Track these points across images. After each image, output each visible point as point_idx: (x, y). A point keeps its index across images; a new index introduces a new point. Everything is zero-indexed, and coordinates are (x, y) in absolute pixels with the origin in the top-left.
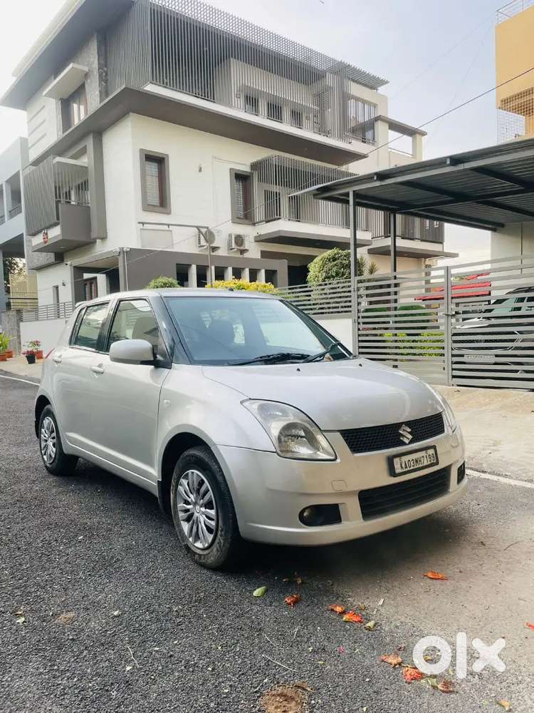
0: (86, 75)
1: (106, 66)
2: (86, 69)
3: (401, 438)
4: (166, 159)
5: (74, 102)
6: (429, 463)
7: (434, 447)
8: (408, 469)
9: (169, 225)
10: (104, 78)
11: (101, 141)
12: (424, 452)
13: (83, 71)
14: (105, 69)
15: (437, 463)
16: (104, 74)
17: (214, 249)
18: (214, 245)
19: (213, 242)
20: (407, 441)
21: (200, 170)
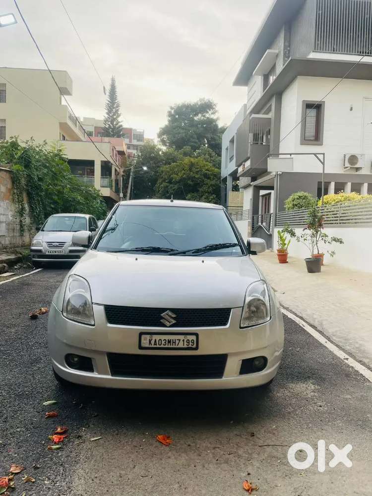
0: (277, 56)
1: (289, 46)
2: (277, 51)
3: (161, 321)
4: (322, 105)
5: (271, 75)
6: (185, 346)
7: (197, 335)
8: (158, 346)
9: (291, 154)
10: (287, 55)
11: (281, 98)
12: (183, 336)
13: (275, 53)
14: (289, 49)
15: (197, 348)
16: (287, 52)
17: (357, 169)
18: (357, 166)
19: (356, 163)
20: (168, 324)
21: (351, 109)
